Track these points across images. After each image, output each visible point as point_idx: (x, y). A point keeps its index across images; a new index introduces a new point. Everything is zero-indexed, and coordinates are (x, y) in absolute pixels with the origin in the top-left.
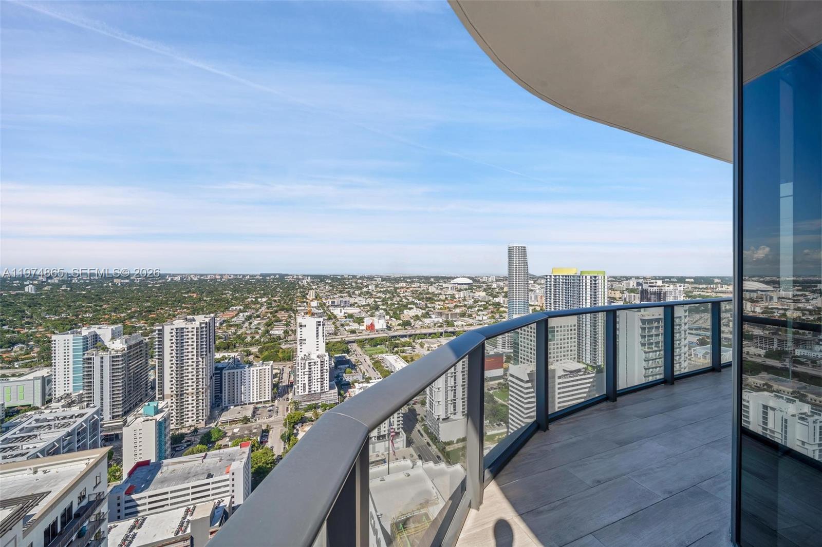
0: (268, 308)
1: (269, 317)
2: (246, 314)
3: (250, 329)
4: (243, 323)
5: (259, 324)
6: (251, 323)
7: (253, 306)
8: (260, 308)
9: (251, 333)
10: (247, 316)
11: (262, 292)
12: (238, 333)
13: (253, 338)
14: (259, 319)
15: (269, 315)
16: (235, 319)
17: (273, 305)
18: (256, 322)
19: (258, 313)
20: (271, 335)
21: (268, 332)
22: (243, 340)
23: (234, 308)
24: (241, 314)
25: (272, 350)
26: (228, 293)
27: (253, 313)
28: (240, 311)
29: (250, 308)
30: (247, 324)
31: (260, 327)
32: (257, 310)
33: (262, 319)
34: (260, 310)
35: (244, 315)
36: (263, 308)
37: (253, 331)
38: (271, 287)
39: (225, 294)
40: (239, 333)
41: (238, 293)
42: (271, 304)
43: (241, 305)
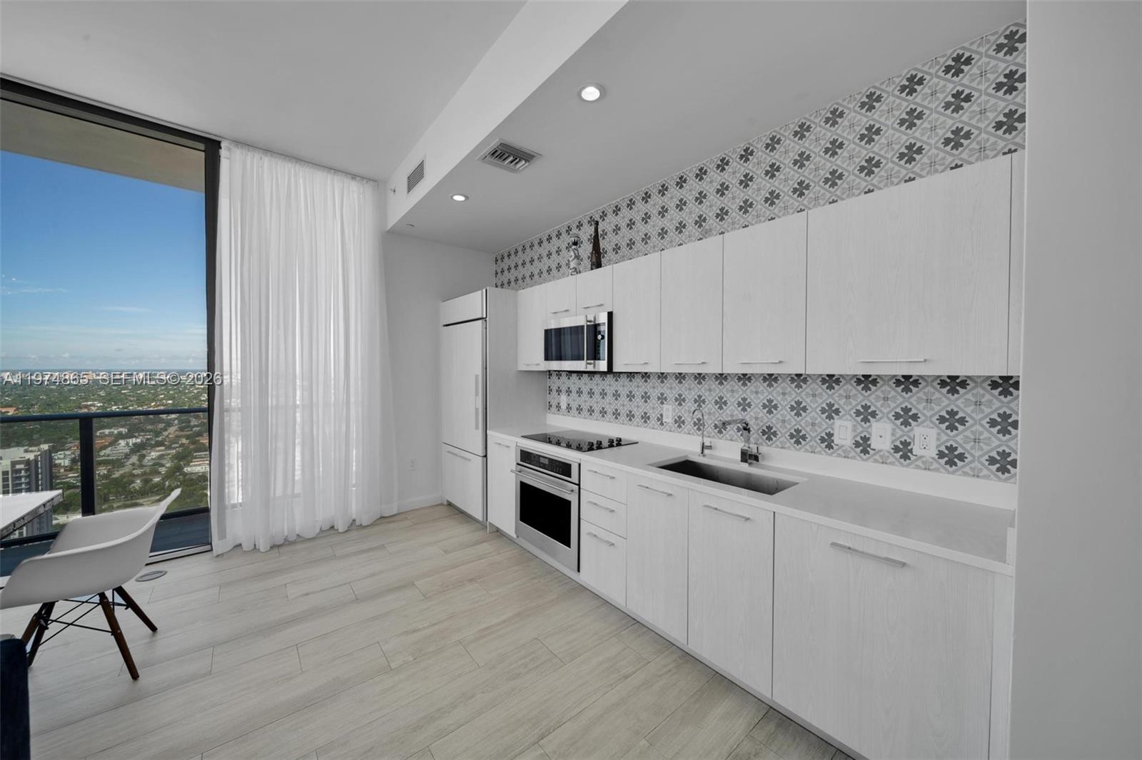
0: (181, 429)
1: (182, 445)
2: (132, 441)
3: (141, 466)
4: (127, 456)
5: (161, 457)
6: (143, 456)
7: (149, 427)
8: (166, 430)
9: (144, 474)
10: (134, 444)
11: (170, 402)
12: (114, 476)
13: (146, 481)
14: (163, 448)
15: (184, 441)
16: (108, 451)
17: (192, 424)
18: (154, 454)
19: (160, 439)
20: (185, 474)
21: (178, 469)
22: (125, 487)
23: (107, 431)
24: (122, 443)
25: (188, 500)
26: (93, 405)
27: (148, 439)
28: (121, 436)
29: (143, 431)
30: (134, 459)
31: (163, 462)
32: (158, 434)
33: (169, 447)
34: (166, 433)
35: (128, 444)
36: (172, 430)
37: (148, 470)
38: (190, 393)
39: (86, 407)
40: (117, 475)
41: (115, 405)
42: (189, 422)
43: (122, 427)
